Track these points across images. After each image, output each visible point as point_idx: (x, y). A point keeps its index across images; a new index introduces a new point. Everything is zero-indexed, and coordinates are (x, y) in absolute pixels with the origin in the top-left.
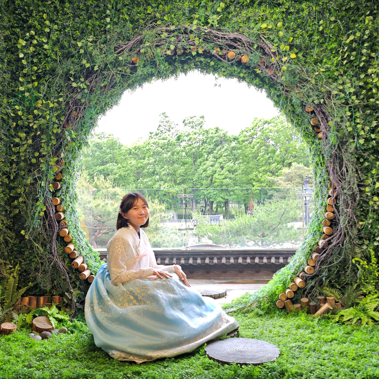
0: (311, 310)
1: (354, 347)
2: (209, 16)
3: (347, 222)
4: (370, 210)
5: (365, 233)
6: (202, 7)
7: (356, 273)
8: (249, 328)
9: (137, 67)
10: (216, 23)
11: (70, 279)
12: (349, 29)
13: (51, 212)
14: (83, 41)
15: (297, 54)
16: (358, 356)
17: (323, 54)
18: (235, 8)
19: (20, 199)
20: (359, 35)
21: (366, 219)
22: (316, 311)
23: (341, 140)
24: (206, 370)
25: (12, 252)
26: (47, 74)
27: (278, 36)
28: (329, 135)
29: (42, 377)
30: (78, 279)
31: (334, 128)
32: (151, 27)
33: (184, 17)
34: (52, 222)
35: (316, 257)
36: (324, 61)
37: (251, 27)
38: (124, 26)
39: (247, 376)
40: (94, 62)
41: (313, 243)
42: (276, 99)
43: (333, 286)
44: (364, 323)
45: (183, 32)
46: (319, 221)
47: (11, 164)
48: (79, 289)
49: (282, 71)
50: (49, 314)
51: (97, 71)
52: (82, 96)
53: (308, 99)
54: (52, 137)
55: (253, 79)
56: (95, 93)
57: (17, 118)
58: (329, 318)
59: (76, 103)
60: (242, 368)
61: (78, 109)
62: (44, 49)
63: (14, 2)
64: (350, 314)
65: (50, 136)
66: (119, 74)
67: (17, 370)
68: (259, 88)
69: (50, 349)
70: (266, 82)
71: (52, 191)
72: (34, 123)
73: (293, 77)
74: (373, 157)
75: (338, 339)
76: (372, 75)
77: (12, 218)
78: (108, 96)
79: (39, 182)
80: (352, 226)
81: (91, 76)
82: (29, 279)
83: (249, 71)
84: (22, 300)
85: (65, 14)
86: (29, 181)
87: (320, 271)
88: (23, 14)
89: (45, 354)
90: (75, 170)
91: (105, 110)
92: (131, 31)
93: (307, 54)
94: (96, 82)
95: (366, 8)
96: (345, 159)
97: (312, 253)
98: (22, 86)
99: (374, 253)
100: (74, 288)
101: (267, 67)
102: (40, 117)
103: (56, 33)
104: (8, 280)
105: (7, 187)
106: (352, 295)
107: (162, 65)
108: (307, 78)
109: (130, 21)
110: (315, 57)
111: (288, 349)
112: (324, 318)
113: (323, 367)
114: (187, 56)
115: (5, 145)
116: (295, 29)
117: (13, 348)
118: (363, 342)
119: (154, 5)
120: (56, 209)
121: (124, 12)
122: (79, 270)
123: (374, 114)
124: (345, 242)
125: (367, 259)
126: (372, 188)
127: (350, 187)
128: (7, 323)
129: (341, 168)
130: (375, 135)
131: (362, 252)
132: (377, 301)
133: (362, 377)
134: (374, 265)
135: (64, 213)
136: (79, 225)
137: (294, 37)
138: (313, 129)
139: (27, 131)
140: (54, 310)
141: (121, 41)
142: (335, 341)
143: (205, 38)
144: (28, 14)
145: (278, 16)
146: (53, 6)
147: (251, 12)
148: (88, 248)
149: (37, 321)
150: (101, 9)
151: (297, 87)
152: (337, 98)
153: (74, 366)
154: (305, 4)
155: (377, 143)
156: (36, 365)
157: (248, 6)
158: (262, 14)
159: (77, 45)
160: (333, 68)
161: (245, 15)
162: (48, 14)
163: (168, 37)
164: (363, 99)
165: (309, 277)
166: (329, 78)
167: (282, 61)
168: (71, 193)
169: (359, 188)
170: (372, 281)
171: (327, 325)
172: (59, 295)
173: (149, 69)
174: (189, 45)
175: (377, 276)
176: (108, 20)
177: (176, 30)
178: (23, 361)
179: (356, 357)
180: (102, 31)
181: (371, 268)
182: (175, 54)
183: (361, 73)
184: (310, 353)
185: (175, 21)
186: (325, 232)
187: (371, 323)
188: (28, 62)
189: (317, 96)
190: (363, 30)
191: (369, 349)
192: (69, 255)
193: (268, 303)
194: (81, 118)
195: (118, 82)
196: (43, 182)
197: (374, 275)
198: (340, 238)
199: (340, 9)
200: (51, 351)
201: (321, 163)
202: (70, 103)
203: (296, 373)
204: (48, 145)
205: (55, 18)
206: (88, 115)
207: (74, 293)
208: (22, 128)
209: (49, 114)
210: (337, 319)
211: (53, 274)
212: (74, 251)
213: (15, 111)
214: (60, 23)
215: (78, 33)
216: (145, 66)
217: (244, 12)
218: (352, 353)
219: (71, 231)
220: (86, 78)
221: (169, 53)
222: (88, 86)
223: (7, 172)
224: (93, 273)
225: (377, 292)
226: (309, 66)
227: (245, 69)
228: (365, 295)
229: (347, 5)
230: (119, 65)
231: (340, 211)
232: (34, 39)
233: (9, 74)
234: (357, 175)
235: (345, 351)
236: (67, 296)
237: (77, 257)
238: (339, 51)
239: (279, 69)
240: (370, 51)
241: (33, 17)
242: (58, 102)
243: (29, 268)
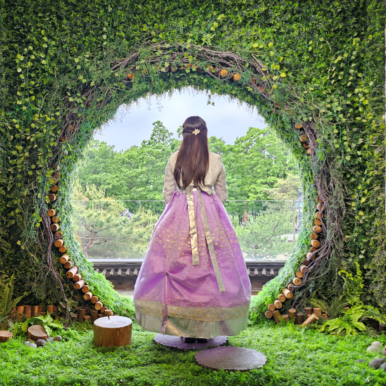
0: (299, 321)
1: (337, 355)
2: (202, 35)
3: (333, 236)
4: (356, 224)
5: (351, 246)
6: (196, 26)
7: (342, 285)
8: (238, 337)
9: (132, 83)
10: (210, 42)
11: (65, 288)
12: (337, 49)
13: (47, 223)
14: (80, 57)
15: (287, 73)
16: (340, 364)
17: (313, 73)
18: (228, 27)
19: (16, 210)
20: (347, 56)
21: (352, 233)
22: (303, 321)
23: (329, 156)
24: (195, 376)
25: (8, 262)
26: (44, 88)
27: (269, 55)
28: (317, 151)
29: (38, 381)
30: (72, 288)
31: (322, 145)
32: (146, 44)
33: (178, 35)
34: (47, 233)
35: (304, 269)
36: (314, 79)
37: (244, 45)
38: (120, 43)
39: (234, 382)
40: (90, 78)
41: (301, 255)
42: (267, 116)
43: (319, 298)
44: (348, 333)
45: (177, 50)
46: (308, 234)
47: (8, 176)
48: (74, 298)
49: (272, 89)
50: (44, 323)
51: (93, 86)
52: (79, 110)
53: (297, 117)
54: (49, 151)
55: (244, 96)
56: (91, 108)
57: (14, 131)
58: (315, 328)
59: (72, 117)
60: (230, 374)
61: (74, 123)
62: (41, 64)
63: (12, 18)
64: (336, 324)
65: (47, 149)
66: (114, 89)
67: (14, 375)
68: (250, 105)
69: (46, 355)
70: (257, 100)
71: (48, 203)
72: (31, 136)
73: (283, 95)
74: (359, 174)
75: (323, 348)
76: (359, 94)
77: (8, 229)
78: (103, 111)
79: (36, 194)
80: (338, 240)
81: (87, 91)
82: (23, 288)
83: (241, 89)
84: (17, 310)
85: (63, 30)
86: (26, 192)
87: (307, 283)
88: (21, 29)
89: (40, 360)
90: (71, 182)
91: (101, 124)
92: (127, 48)
93: (297, 73)
94: (93, 97)
95: (354, 29)
96: (332, 175)
97: (300, 265)
98: (19, 100)
99: (359, 265)
100: (68, 297)
101: (258, 85)
102: (37, 131)
103: (53, 48)
104: (3, 289)
105: (3, 198)
106: (338, 306)
107: (157, 83)
108: (297, 96)
109: (126, 38)
110: (305, 76)
111: (275, 356)
112: (310, 328)
113: (307, 373)
114: (181, 73)
115: (3, 158)
116: (285, 48)
117: (9, 355)
118: (346, 350)
119: (149, 23)
120: (51, 221)
121: (121, 29)
122: (74, 280)
123: (361, 132)
124: (331, 255)
125: (353, 272)
126: (357, 203)
127: (337, 202)
128: (3, 331)
129: (328, 183)
130: (361, 152)
131: (348, 264)
132: (361, 312)
133: (343, 383)
134: (359, 277)
135: (59, 224)
136: (74, 236)
137: (285, 57)
138: (302, 145)
139: (24, 144)
140: (48, 319)
141: (117, 57)
142: (320, 350)
143: (199, 56)
144: (26, 30)
145: (269, 36)
146: (50, 22)
147: (243, 32)
148: (82, 259)
149: (32, 329)
150: (97, 26)
151: (287, 104)
152: (325, 116)
153: (69, 372)
154: (295, 25)
155: (363, 159)
156: (33, 371)
157: (240, 25)
158: (254, 33)
159: (74, 61)
160: (322, 87)
161: (237, 35)
162: (46, 30)
163: (163, 55)
164: (349, 117)
165: (297, 288)
166: (318, 97)
167: (272, 80)
168: (66, 204)
169: (345, 203)
170: (357, 293)
171: (313, 334)
172: (54, 304)
173: (144, 86)
174: (183, 62)
175: (362, 287)
176: (105, 37)
177: (171, 48)
178: (20, 367)
179: (339, 365)
180: (98, 48)
181: (356, 280)
182: (170, 71)
183: (348, 92)
184: (295, 361)
185: (169, 39)
186: (312, 245)
187: (355, 333)
188: (26, 77)
189: (306, 114)
190: (351, 51)
191: (351, 357)
192: (63, 265)
193: (257, 314)
194: (76, 132)
195: (114, 97)
196: (39, 194)
197: (359, 287)
198: (327, 251)
199: (329, 30)
200: (47, 358)
201: (309, 179)
202: (67, 117)
203: (281, 379)
204: (44, 158)
205: (53, 34)
206: (83, 129)
207: (69, 302)
208: (19, 140)
209: (46, 128)
210: (323, 329)
211: (48, 284)
212: (69, 262)
213: (12, 124)
214: (58, 39)
215: (75, 49)
216: (140, 82)
217: (237, 32)
218: (335, 361)
219: (66, 242)
220: (82, 93)
221: (163, 70)
222: (84, 101)
223: (4, 183)
224: (87, 283)
225: (362, 303)
226: (298, 85)
227: (237, 87)
228: (350, 306)
229: (336, 26)
230: (115, 81)
231: (327, 224)
232: (32, 54)
233: (7, 87)
234: (343, 190)
235: (328, 359)
236: (61, 306)
237: (72, 267)
238: (328, 70)
239: (269, 87)
240: (357, 71)
241: (32, 33)
242: (55, 117)
243: (25, 278)
